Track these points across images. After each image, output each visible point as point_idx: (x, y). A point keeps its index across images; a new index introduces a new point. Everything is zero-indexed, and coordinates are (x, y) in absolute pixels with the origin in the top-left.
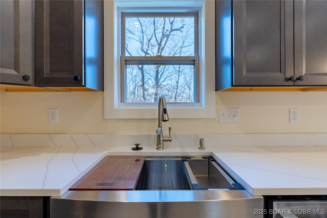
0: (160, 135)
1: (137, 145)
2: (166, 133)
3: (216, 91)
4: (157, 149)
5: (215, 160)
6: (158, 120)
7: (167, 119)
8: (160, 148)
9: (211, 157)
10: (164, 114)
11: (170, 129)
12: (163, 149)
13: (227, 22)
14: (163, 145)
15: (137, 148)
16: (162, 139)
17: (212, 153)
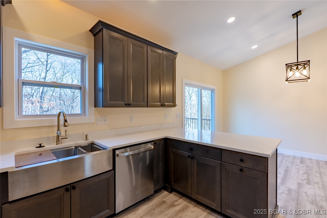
0: (59, 136)
1: (40, 145)
2: (63, 134)
3: (95, 107)
4: (57, 144)
5: (95, 144)
6: (57, 126)
7: (67, 125)
8: (59, 143)
9: (93, 143)
10: (66, 123)
11: (66, 131)
12: (61, 144)
13: (100, 66)
14: (61, 142)
15: (40, 146)
16: (60, 138)
17: (93, 141)
